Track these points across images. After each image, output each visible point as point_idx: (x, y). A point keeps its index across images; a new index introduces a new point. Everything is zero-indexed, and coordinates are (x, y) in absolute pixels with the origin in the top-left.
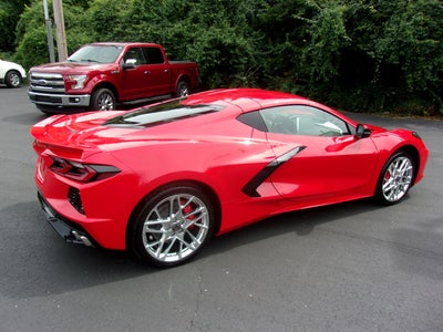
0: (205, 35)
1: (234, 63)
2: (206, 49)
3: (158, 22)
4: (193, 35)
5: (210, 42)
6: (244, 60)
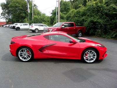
0: (89, 19)
1: (97, 27)
2: (89, 23)
3: (79, 17)
4: (86, 19)
5: (90, 21)
6: (99, 26)
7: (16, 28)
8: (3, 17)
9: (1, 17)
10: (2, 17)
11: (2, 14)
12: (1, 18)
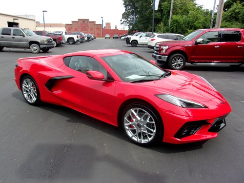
7: (130, 42)
8: (125, 20)
9: (121, 21)
10: (123, 20)
11: (123, 15)
12: (122, 23)
